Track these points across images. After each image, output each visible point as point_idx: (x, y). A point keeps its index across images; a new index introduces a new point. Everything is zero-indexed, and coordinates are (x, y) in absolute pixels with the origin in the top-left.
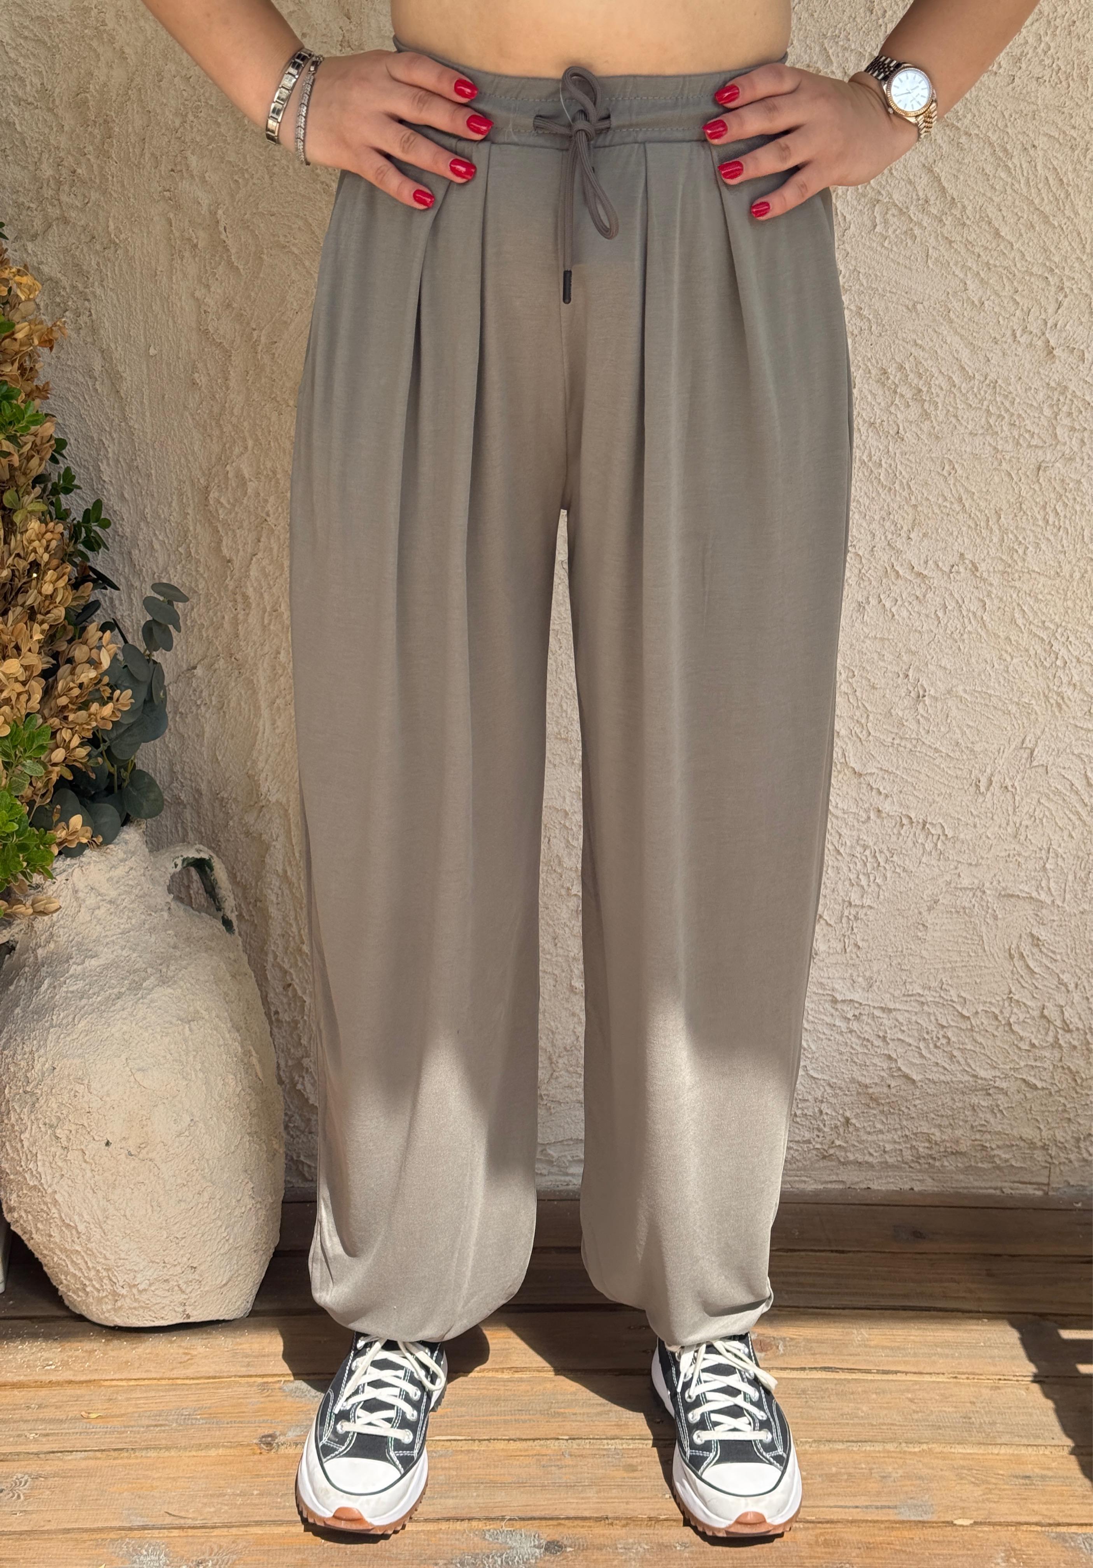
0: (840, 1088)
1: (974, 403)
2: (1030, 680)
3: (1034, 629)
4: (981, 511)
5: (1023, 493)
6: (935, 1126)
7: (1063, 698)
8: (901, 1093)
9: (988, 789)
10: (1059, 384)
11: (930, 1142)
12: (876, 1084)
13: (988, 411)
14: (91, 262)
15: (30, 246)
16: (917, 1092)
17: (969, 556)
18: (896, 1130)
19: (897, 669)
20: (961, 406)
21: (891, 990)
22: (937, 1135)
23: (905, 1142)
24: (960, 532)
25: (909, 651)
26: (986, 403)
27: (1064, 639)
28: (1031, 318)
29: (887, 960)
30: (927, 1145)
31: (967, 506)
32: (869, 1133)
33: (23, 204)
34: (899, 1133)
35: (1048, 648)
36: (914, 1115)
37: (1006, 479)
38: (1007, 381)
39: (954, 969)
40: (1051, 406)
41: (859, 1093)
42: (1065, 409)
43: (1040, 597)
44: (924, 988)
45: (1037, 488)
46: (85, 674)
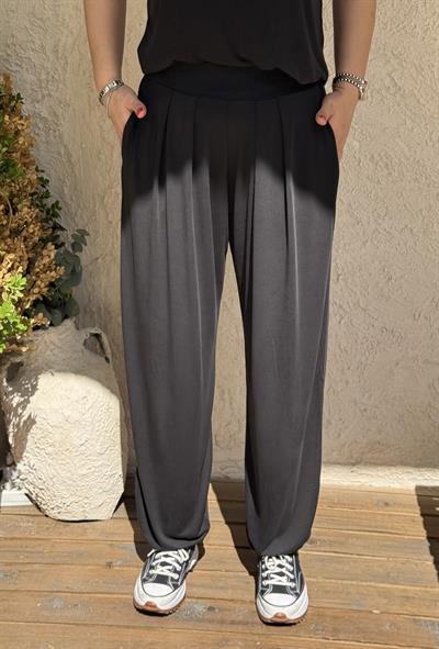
15: (37, 105)
46: (46, 260)
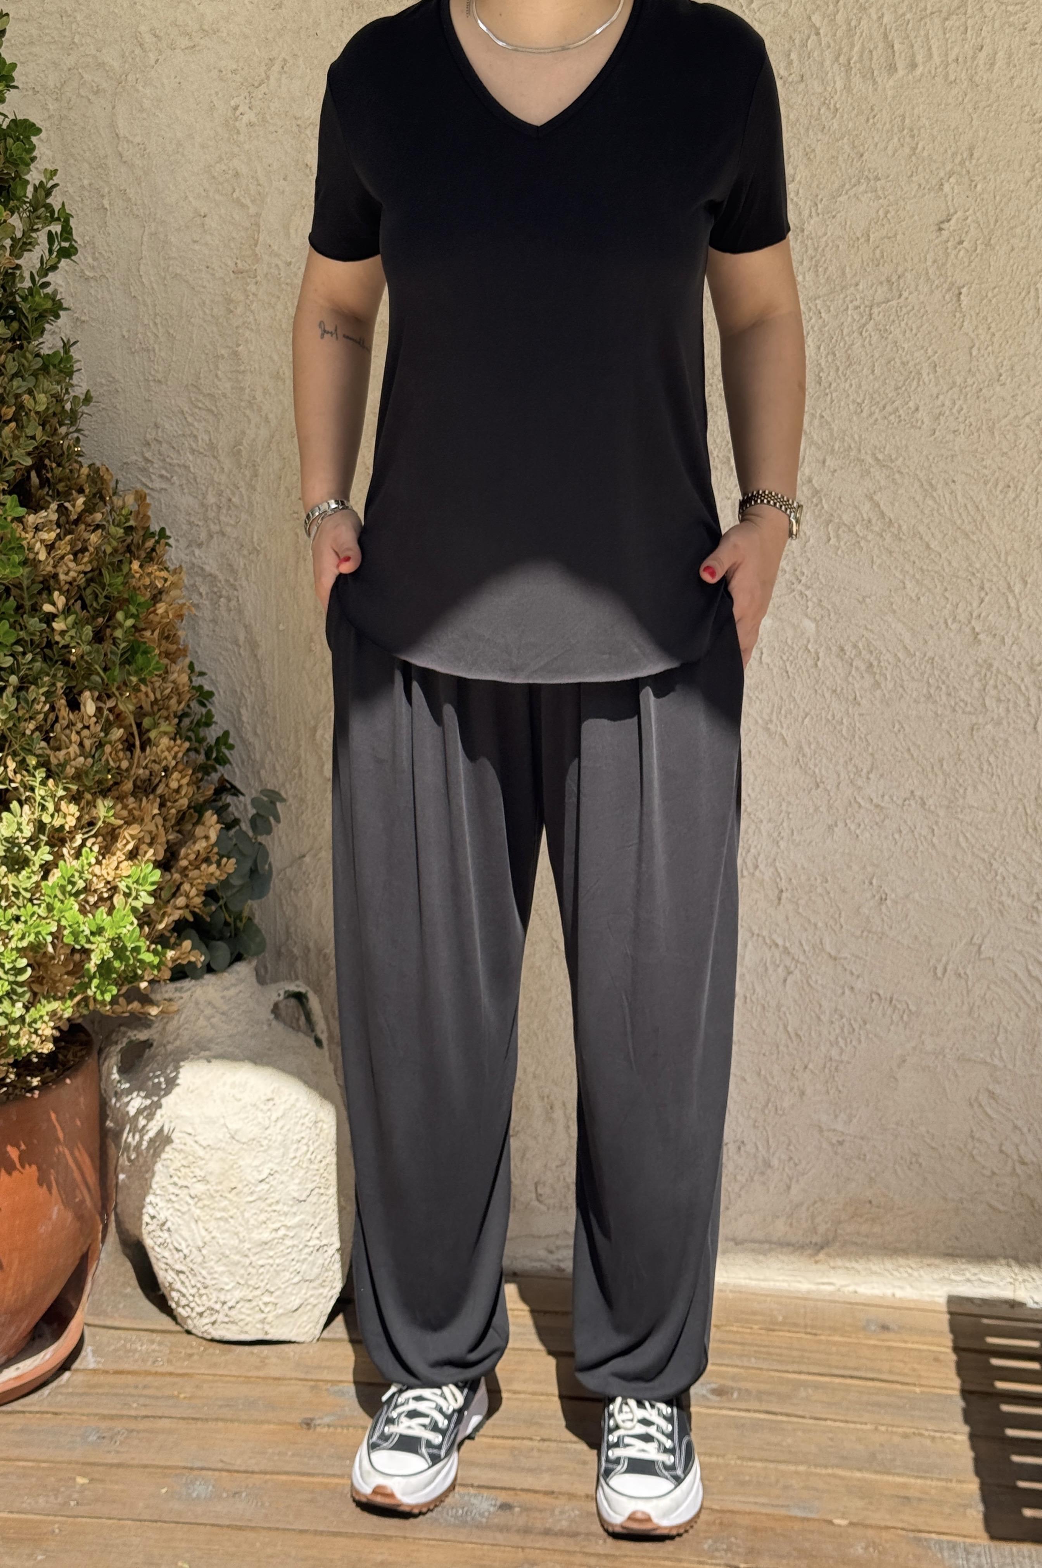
1: (916, 675)
2: (973, 890)
3: (975, 851)
4: (927, 759)
5: (961, 747)
7: (1004, 906)
9: (943, 975)
10: (984, 662)
13: (928, 682)
14: (240, 563)
15: (197, 552)
17: (917, 793)
19: (861, 877)
20: (905, 677)
24: (910, 775)
25: (872, 864)
26: (926, 676)
28: (959, 610)
31: (915, 755)
35: (987, 866)
38: (942, 657)
40: (980, 680)
42: (992, 682)
43: (979, 826)
45: (972, 743)
46: (201, 845)
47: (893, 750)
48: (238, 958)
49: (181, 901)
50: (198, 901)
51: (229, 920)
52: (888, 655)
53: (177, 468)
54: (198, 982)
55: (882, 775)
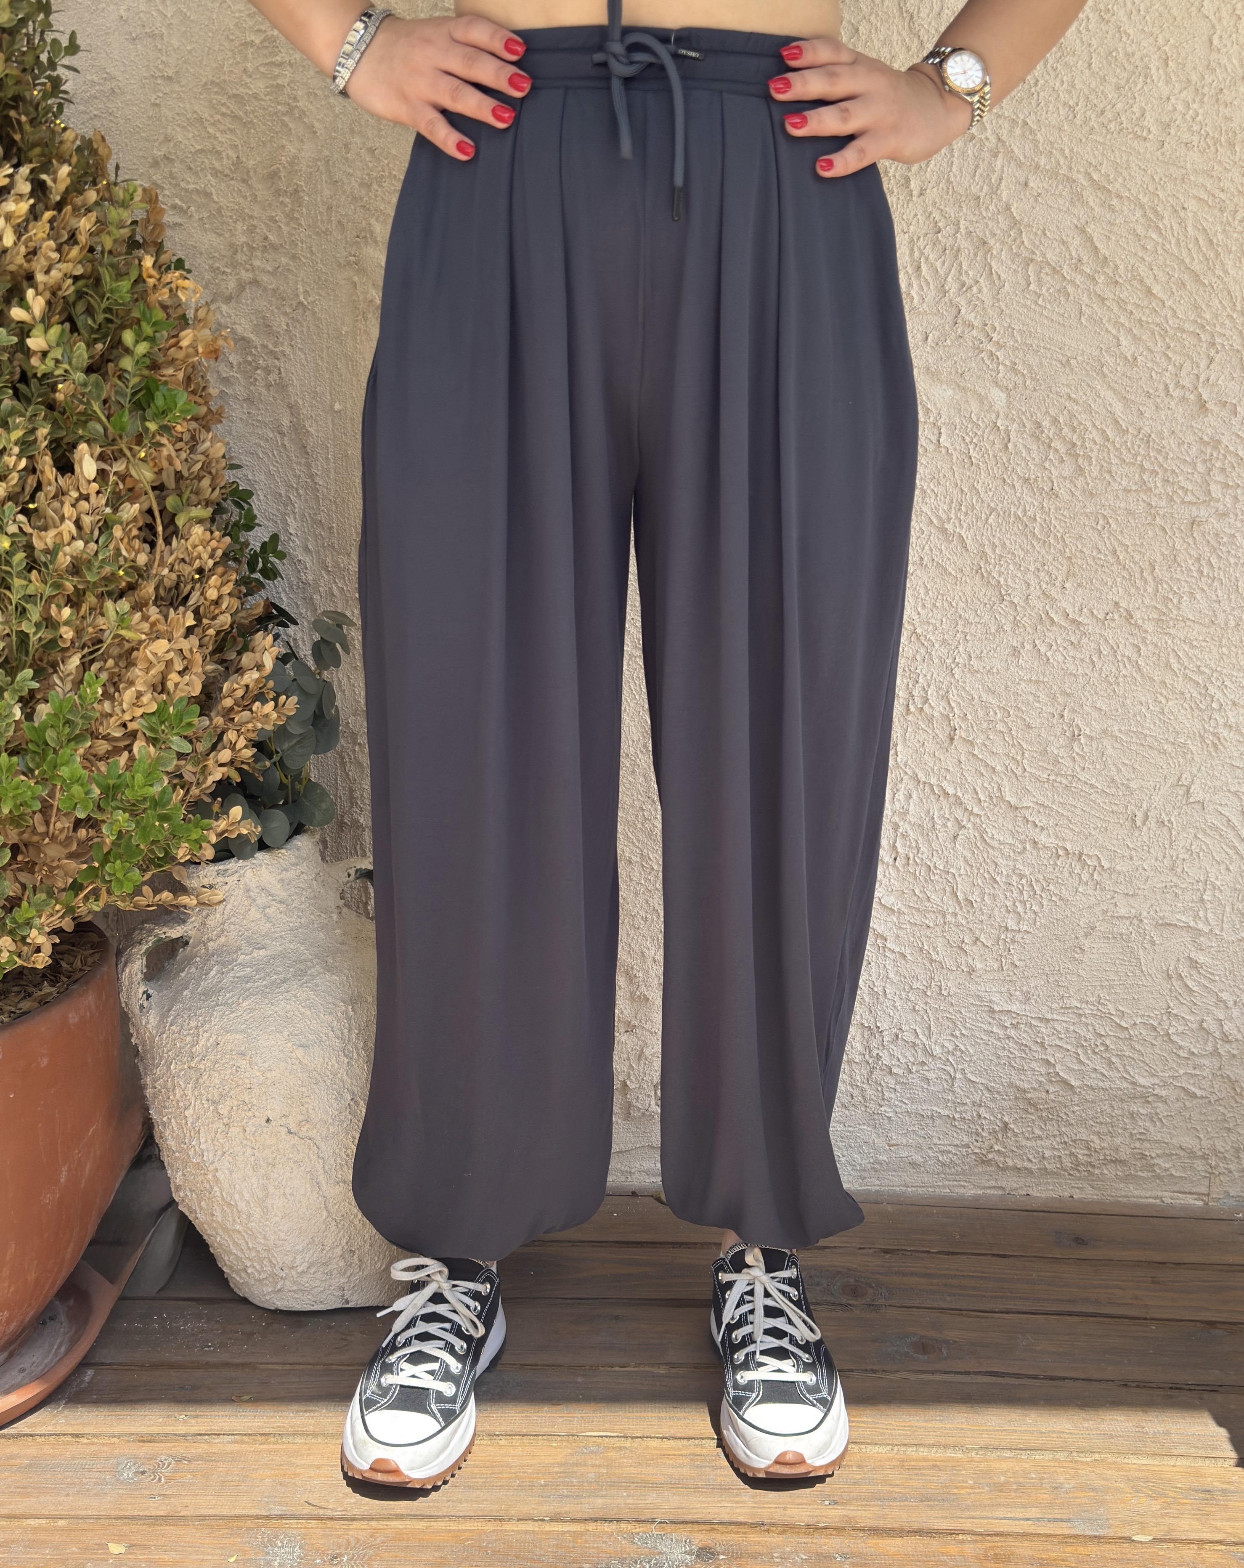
0: (998, 1092)
1: (1128, 458)
2: (1185, 721)
3: (1190, 674)
4: (1135, 563)
5: (1177, 547)
6: (1094, 1133)
7: (1219, 739)
8: (1060, 1099)
9: (1144, 824)
10: (1212, 438)
11: (1089, 1149)
12: (1034, 1089)
13: (1142, 466)
14: (280, 323)
15: (224, 309)
16: (1076, 1099)
17: (1123, 604)
18: (1054, 1136)
19: (1052, 710)
20: (1115, 461)
21: (1049, 1004)
22: (1097, 1143)
23: (1064, 1149)
24: (1115, 582)
25: (1064, 693)
26: (1139, 458)
27: (1219, 684)
28: (1183, 374)
29: (1044, 977)
30: (1086, 1152)
31: (1120, 557)
32: (1028, 1139)
33: (218, 268)
34: (1058, 1139)
35: (1203, 692)
36: (1073, 1121)
37: (1160, 533)
38: (1160, 434)
39: (1111, 987)
40: (1204, 461)
41: (1016, 1098)
42: (1217, 464)
43: (1195, 643)
44: (1081, 1002)
45: (1190, 541)
47: (1094, 554)
48: (298, 830)
49: (225, 755)
50: (248, 753)
51: (285, 781)
52: (1094, 433)
53: (194, 197)
54: (246, 863)
55: (1079, 585)
